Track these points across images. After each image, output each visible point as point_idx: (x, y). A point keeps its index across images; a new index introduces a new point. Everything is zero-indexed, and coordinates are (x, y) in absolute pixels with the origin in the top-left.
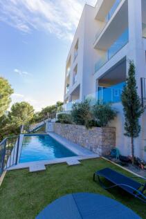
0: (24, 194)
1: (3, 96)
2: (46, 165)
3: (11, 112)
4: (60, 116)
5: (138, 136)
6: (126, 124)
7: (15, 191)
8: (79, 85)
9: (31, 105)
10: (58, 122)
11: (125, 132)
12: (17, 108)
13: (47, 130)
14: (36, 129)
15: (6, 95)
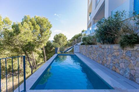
3: (54, 40)
4: (84, 39)
10: (83, 44)
12: (57, 38)
13: (75, 51)
14: (67, 50)
15: (48, 29)
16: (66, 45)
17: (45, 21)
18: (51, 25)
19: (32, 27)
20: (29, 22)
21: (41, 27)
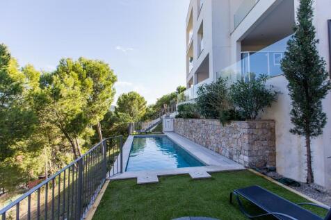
0: (129, 210)
1: (105, 86)
2: (159, 176)
3: (117, 106)
4: (181, 108)
5: (320, 133)
6: (294, 112)
7: (118, 205)
8: (208, 55)
9: (141, 95)
10: (179, 116)
11: (293, 126)
12: (124, 101)
13: (165, 129)
14: (150, 128)
15: (108, 85)
16: (145, 116)
17: (104, 69)
18: (116, 76)
19: (79, 82)
20: (73, 73)
21: (95, 82)
